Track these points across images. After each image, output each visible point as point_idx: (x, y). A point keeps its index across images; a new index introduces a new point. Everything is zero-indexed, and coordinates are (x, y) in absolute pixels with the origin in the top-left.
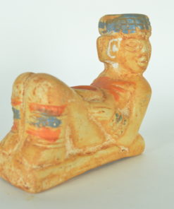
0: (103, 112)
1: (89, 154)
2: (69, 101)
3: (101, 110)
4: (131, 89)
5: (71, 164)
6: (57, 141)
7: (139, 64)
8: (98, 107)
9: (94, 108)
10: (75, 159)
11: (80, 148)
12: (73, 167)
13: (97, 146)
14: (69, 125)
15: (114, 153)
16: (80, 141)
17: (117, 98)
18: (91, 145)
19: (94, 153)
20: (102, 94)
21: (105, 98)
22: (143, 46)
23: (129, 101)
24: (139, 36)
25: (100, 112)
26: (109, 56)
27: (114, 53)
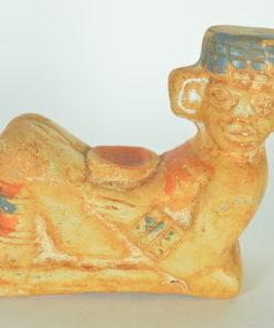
0: (116, 208)
1: (88, 268)
2: (30, 179)
3: (110, 203)
4: (202, 178)
5: (42, 274)
6: (12, 234)
7: (228, 135)
8: (105, 198)
9: (99, 197)
10: (53, 269)
11: (70, 255)
12: (43, 279)
13: (109, 261)
14: (41, 215)
15: (148, 282)
16: (65, 244)
17: (168, 190)
18: (91, 256)
19: (99, 269)
20: (147, 176)
21: (144, 183)
22: (237, 102)
23: (196, 199)
24: (235, 81)
25: (108, 207)
26: (184, 108)
27: (192, 106)
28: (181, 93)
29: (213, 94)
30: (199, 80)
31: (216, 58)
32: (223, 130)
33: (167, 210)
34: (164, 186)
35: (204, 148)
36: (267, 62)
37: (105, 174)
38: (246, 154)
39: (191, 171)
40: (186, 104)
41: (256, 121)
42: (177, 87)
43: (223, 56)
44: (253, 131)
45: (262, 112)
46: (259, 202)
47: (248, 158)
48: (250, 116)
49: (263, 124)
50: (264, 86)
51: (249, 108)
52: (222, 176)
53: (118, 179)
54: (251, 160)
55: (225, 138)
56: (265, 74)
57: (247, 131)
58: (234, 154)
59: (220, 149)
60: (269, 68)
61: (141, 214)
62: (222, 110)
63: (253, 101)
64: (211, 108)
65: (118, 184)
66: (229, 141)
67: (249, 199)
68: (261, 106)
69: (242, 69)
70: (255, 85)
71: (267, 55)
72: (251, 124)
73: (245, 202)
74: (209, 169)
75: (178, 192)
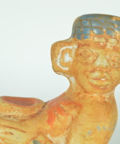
0: (12, 134)
3: (8, 130)
4: (74, 112)
7: (91, 80)
8: (5, 126)
17: (50, 121)
20: (35, 112)
21: (33, 117)
22: (97, 57)
23: (69, 128)
24: (95, 43)
25: (6, 133)
26: (61, 67)
27: (67, 65)
28: (59, 56)
29: (81, 54)
30: (71, 47)
31: (82, 30)
32: (88, 77)
33: (49, 136)
34: (47, 118)
35: (75, 93)
36: (116, 31)
37: (6, 110)
38: (104, 95)
39: (66, 108)
40: (62, 63)
41: (110, 70)
42: (56, 52)
43: (87, 27)
44: (108, 77)
45: (114, 65)
46: (114, 129)
47: (105, 98)
48: (107, 67)
49: (115, 73)
50: (114, 46)
51: (105, 61)
52: (87, 110)
53: (14, 113)
54: (106, 100)
55: (90, 83)
56: (115, 38)
57: (104, 77)
58: (95, 95)
59: (85, 92)
60: (118, 35)
61: (30, 138)
62: (87, 64)
63: (108, 56)
64: (79, 64)
65: (15, 117)
66: (92, 84)
67: (107, 126)
68: (113, 61)
69: (100, 35)
70: (109, 46)
71: (116, 26)
72: (107, 72)
73: (104, 128)
74: (79, 106)
75: (56, 123)
